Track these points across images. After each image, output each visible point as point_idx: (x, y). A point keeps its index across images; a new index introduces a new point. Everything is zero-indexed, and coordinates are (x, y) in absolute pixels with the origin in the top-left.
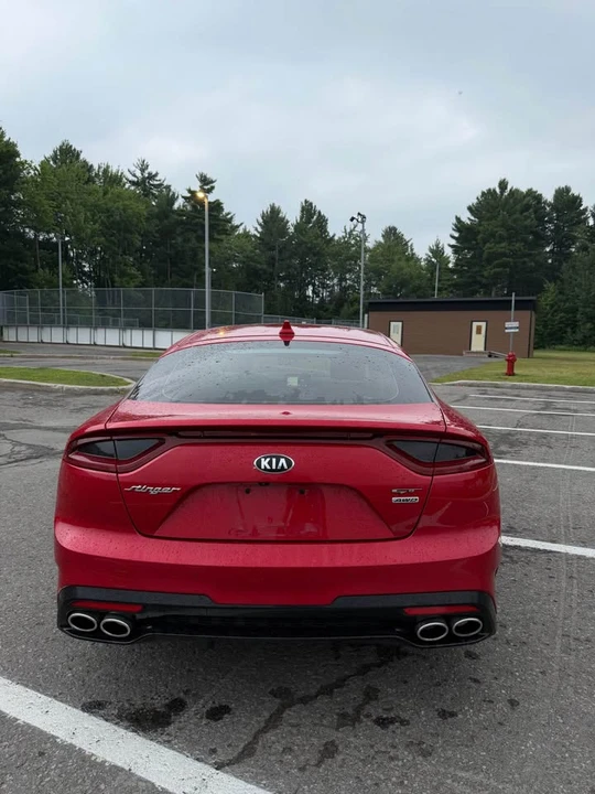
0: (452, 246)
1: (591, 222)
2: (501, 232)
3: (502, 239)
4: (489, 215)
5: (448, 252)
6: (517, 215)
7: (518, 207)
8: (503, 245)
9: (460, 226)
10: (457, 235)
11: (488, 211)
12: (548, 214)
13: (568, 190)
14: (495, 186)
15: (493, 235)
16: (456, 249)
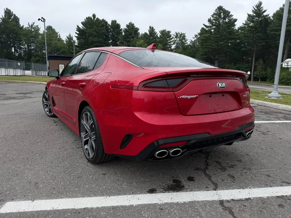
0: (76, 37)
1: (123, 34)
2: (95, 33)
3: (95, 36)
4: (89, 27)
5: (75, 39)
6: (100, 28)
7: (100, 25)
8: (96, 38)
9: (79, 29)
10: (78, 33)
11: (89, 25)
12: (110, 29)
13: (115, 21)
14: (91, 16)
15: (92, 34)
16: (78, 38)
